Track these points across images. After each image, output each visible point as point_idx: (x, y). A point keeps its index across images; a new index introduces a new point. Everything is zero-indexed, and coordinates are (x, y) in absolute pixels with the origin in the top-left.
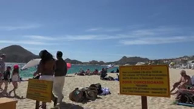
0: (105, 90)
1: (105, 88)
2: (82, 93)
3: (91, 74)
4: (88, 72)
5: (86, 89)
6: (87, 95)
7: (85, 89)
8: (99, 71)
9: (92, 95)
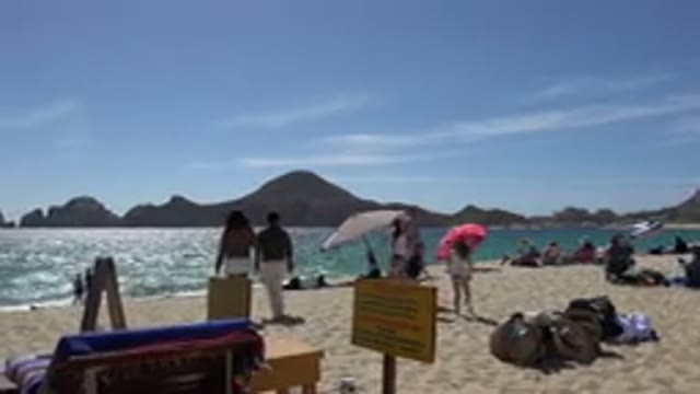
0: (633, 322)
1: (630, 316)
2: (539, 332)
3: (567, 262)
4: (552, 254)
5: (554, 318)
6: (558, 341)
7: (548, 318)
8: (600, 250)
9: (580, 341)
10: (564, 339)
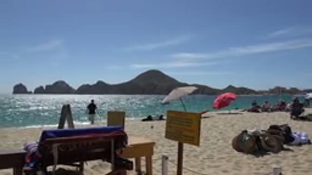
0: (300, 136)
1: (298, 133)
2: (254, 139)
5: (261, 133)
6: (263, 144)
7: (259, 132)
8: (289, 105)
10: (266, 142)
